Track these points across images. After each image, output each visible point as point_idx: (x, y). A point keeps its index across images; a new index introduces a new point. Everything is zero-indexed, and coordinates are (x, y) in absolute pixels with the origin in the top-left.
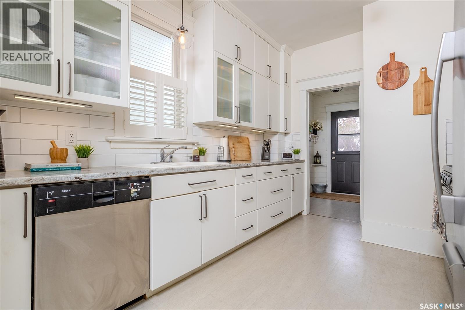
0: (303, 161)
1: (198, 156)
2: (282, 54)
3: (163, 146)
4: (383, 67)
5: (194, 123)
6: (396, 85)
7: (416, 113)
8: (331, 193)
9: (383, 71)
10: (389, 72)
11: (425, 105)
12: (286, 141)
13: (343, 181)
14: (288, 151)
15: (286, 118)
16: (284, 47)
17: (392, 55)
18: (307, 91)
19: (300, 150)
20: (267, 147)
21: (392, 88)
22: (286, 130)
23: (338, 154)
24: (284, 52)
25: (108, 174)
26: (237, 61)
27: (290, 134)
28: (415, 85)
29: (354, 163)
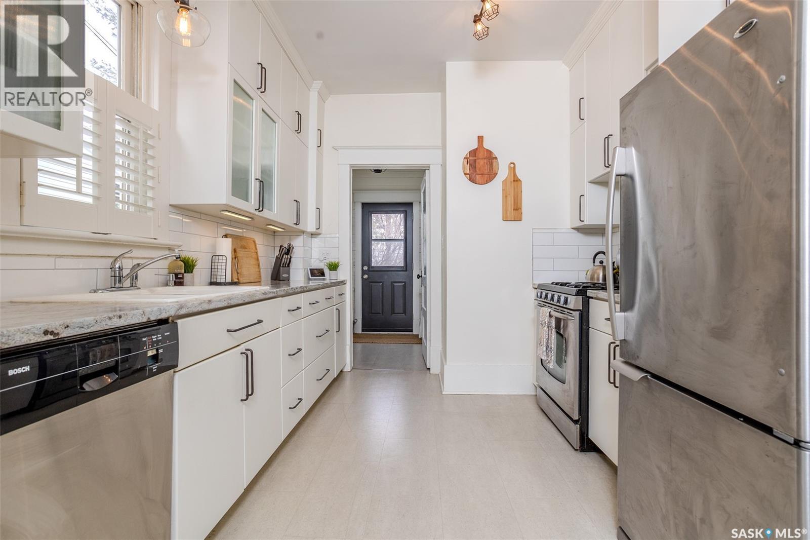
0: (343, 283)
1: (183, 274)
2: (313, 96)
3: (116, 252)
4: (470, 152)
5: (171, 204)
6: (485, 180)
7: (505, 219)
8: (361, 334)
9: (471, 158)
10: (477, 160)
11: (514, 210)
12: (313, 247)
13: (380, 314)
14: (316, 265)
15: (317, 208)
16: (317, 85)
17: (480, 139)
18: (351, 166)
19: (338, 263)
20: (287, 257)
21: (480, 182)
22: (317, 229)
23: (371, 269)
24: (317, 92)
25: (110, 318)
26: (259, 93)
27: (320, 236)
28: (505, 182)
29: (395, 284)
